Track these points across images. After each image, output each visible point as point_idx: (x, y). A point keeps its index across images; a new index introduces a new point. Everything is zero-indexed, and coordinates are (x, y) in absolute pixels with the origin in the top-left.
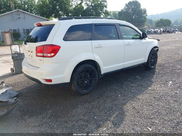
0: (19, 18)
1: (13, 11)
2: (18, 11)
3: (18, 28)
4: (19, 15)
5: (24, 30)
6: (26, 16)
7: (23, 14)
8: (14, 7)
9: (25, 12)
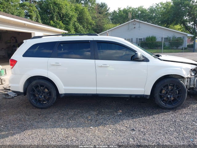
0: (135, 27)
1: (129, 22)
2: (135, 21)
3: (132, 38)
4: (135, 24)
5: (137, 39)
6: (141, 25)
7: (138, 24)
8: (131, 17)
9: (140, 21)
